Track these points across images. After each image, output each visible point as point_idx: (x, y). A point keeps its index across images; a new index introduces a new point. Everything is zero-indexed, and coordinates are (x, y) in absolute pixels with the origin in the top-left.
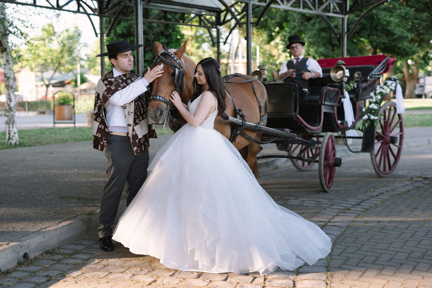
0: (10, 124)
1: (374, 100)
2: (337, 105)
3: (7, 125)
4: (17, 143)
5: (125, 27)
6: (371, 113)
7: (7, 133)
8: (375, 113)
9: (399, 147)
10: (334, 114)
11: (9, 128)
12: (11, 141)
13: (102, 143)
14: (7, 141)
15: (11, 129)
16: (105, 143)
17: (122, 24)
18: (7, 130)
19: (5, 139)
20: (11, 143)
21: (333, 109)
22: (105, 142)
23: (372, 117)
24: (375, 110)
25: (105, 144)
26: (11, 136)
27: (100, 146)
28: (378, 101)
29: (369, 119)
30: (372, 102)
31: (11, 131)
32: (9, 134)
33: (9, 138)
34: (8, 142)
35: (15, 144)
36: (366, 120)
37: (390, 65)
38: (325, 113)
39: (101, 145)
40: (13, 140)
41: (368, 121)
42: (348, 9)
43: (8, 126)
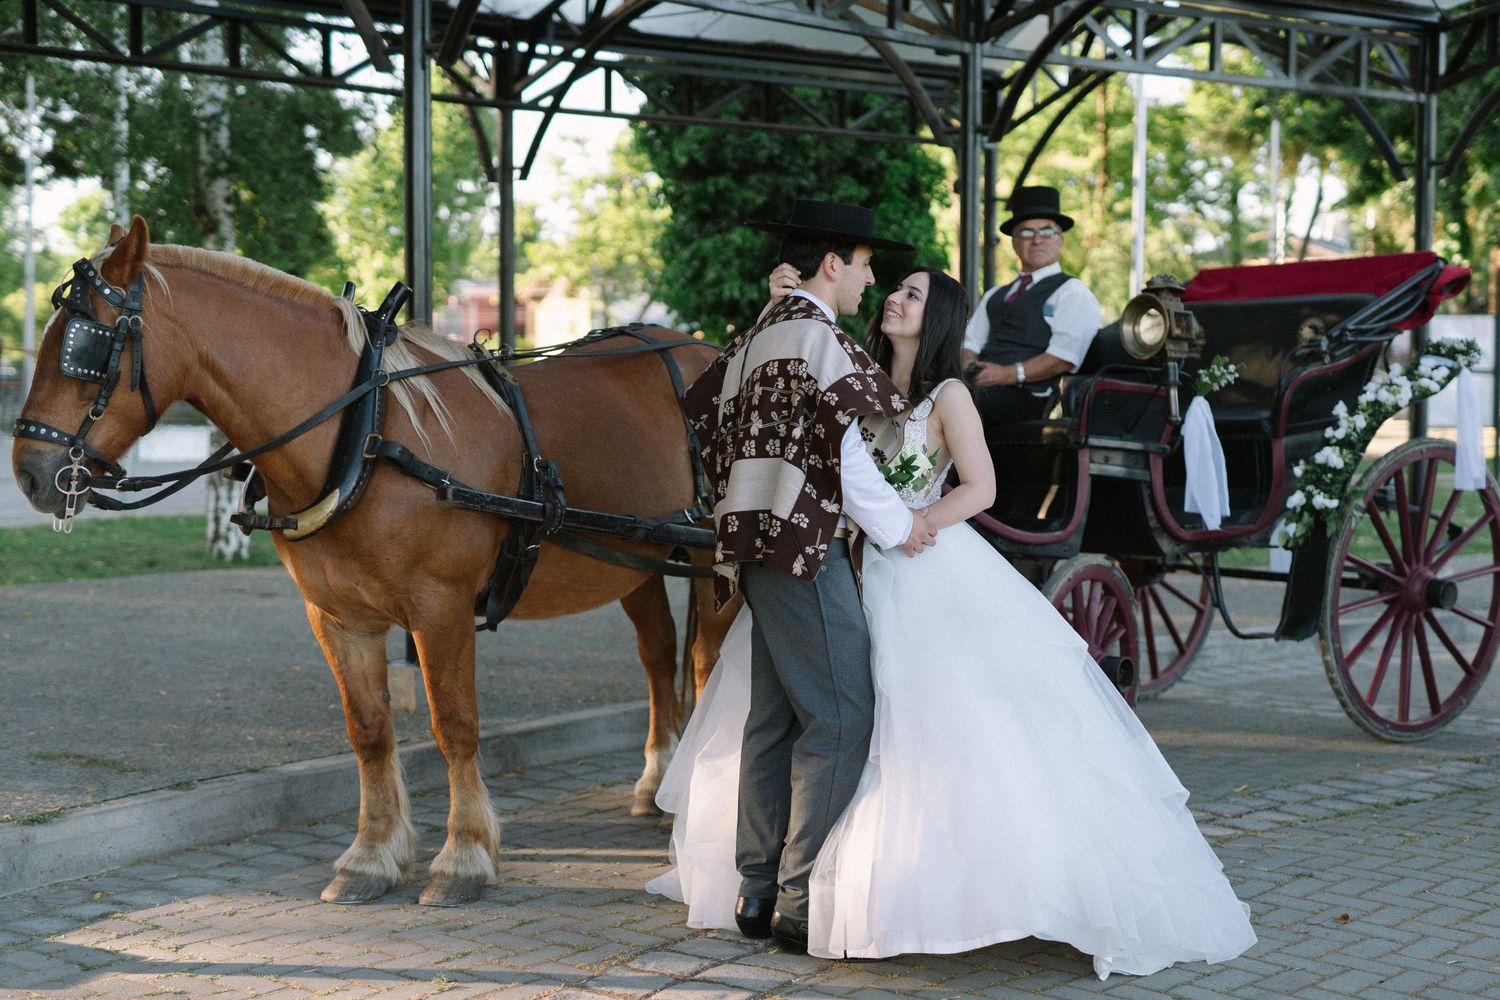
0: (221, 485)
1: (1340, 434)
2: (1164, 449)
3: (212, 488)
4: (245, 553)
5: (701, 143)
6: (1319, 484)
7: (211, 516)
8: (1333, 481)
9: (1490, 624)
10: (1150, 485)
11: (218, 498)
12: (221, 544)
13: (810, 550)
14: (208, 544)
15: (223, 503)
16: (822, 551)
17: (690, 131)
18: (212, 506)
19: (203, 536)
20: (221, 555)
21: (1147, 467)
22: (823, 547)
23: (1321, 500)
24: (1334, 470)
25: (821, 556)
26: (223, 530)
27: (800, 560)
28: (1354, 437)
29: (1308, 507)
30: (1334, 441)
31: (224, 511)
32: (217, 520)
33: (217, 537)
34: (211, 550)
35: (237, 555)
36: (1298, 510)
37: (1440, 293)
38: (1098, 481)
39: (806, 556)
40: (227, 541)
41: (1306, 514)
42: (1442, 69)
43: (212, 495)
